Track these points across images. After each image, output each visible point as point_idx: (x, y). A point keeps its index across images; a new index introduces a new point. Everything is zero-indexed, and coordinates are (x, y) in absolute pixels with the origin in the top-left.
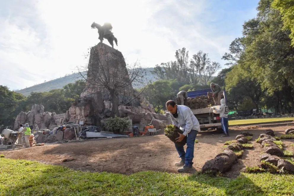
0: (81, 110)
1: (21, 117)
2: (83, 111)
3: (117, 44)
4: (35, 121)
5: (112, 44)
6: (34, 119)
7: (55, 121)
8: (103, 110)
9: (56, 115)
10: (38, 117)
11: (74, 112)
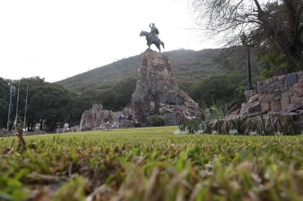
0: (132, 110)
1: (86, 114)
2: (134, 111)
3: (164, 47)
4: (96, 118)
5: (159, 48)
6: (96, 116)
7: (112, 118)
8: (149, 109)
9: (112, 113)
10: (98, 115)
11: (128, 112)
